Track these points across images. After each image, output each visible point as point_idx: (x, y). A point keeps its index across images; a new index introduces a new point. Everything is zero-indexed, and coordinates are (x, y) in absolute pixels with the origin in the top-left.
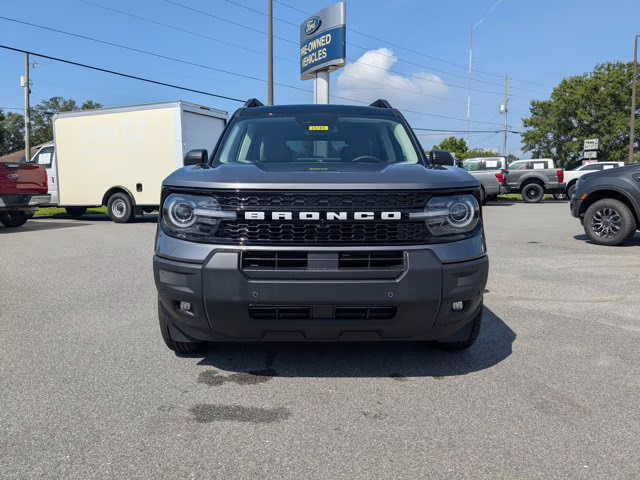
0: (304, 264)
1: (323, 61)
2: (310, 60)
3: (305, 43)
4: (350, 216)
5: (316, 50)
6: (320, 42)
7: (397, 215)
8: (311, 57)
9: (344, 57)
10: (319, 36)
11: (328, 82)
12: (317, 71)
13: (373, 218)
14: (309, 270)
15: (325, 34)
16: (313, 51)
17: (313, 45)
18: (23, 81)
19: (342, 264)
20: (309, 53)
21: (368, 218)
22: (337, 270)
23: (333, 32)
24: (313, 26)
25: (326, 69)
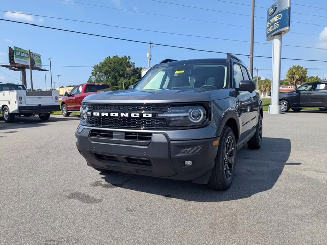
0: (112, 136)
1: (277, 29)
2: (270, 30)
3: (269, 20)
4: (130, 115)
5: (273, 24)
6: (275, 19)
7: (150, 116)
8: (271, 28)
9: (289, 25)
10: (275, 16)
11: (281, 41)
12: (274, 35)
13: (139, 116)
14: (114, 139)
15: (278, 14)
16: (272, 25)
17: (272, 21)
18: (148, 55)
19: (126, 138)
20: (270, 26)
21: (137, 116)
22: (124, 140)
23: (283, 12)
24: (272, 11)
25: (279, 34)
